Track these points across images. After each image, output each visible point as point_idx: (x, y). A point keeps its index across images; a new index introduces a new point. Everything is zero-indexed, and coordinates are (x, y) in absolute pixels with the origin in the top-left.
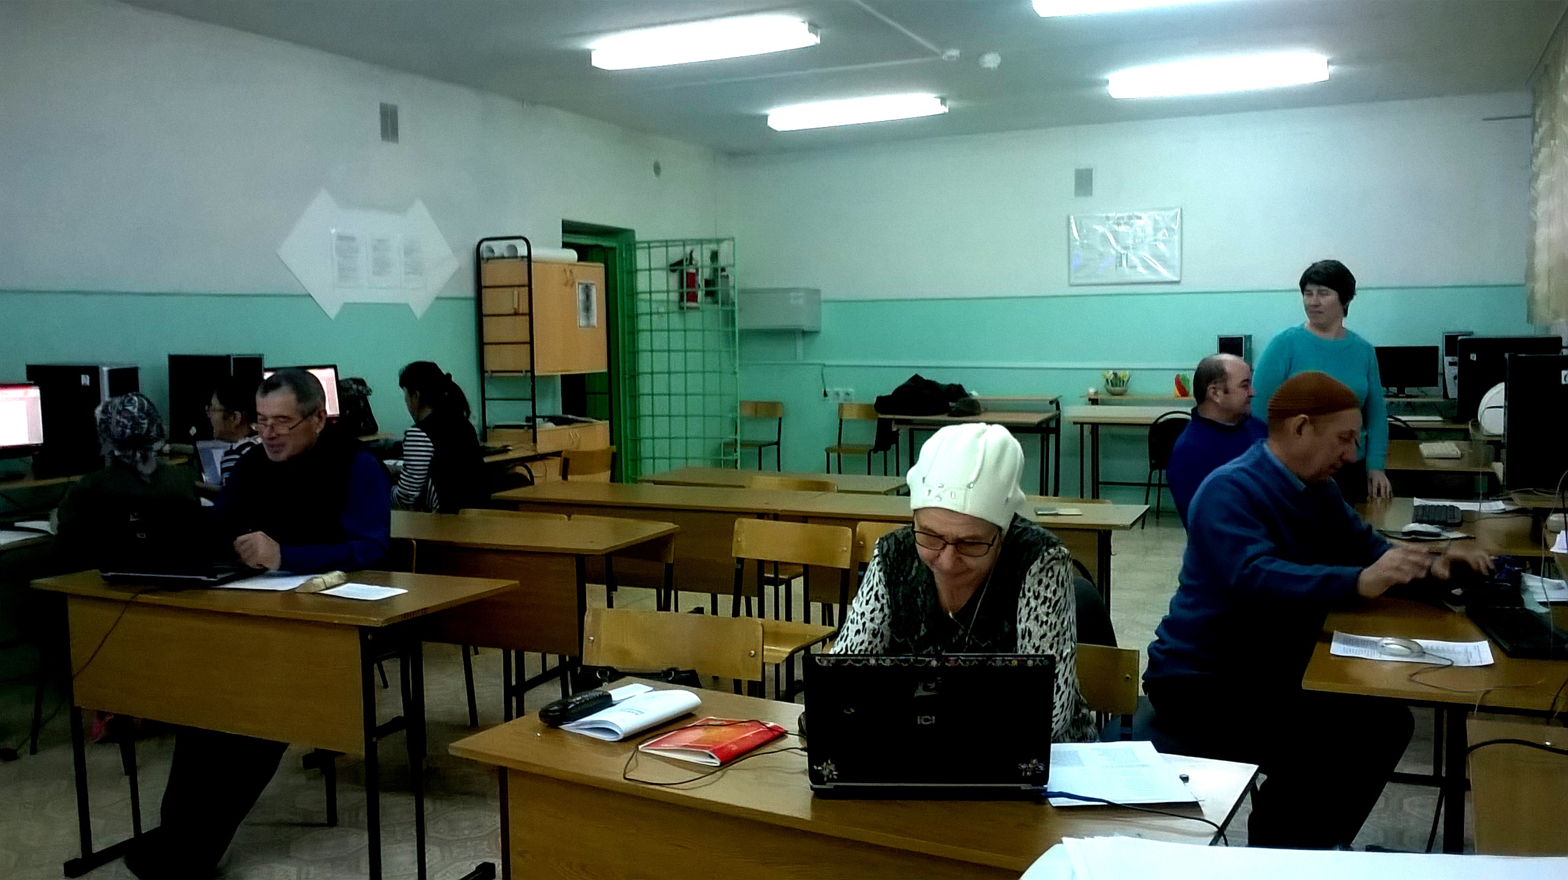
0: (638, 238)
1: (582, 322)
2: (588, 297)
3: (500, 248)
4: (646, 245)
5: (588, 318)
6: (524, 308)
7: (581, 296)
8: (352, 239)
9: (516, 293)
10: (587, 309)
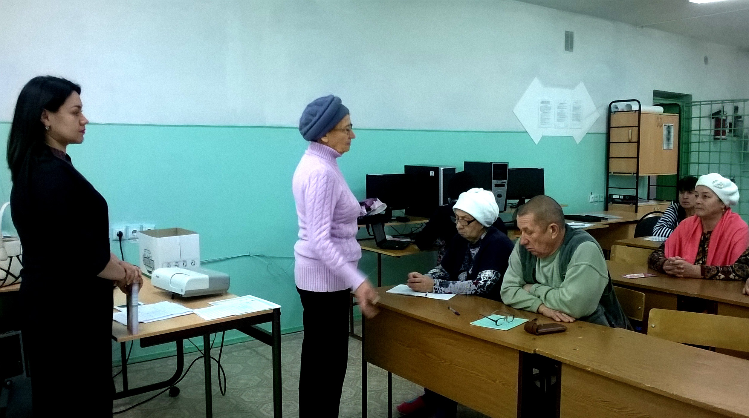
0: (694, 99)
1: (665, 147)
2: (669, 132)
3: (621, 106)
4: (699, 103)
5: (668, 144)
6: (635, 139)
7: (665, 132)
8: (548, 102)
9: (630, 130)
10: (668, 139)
